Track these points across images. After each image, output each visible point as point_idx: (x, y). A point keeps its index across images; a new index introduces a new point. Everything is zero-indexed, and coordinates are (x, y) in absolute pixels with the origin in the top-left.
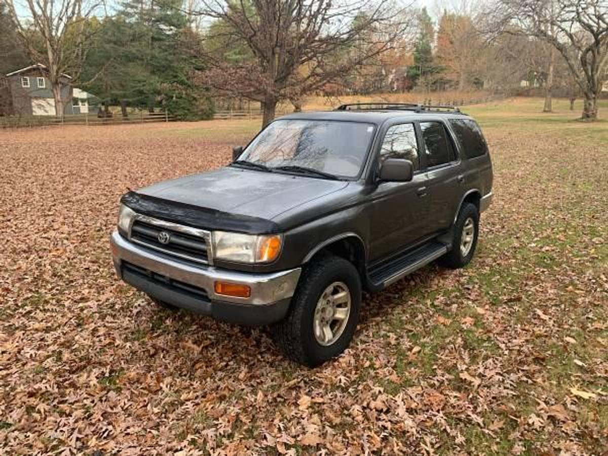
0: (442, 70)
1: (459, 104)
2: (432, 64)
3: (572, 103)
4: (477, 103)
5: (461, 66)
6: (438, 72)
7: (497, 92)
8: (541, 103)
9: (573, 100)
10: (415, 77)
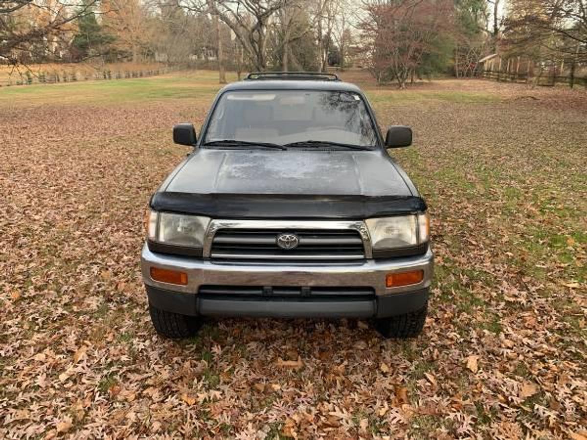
0: (113, 40)
1: (138, 76)
2: (100, 33)
3: (239, 75)
4: (155, 75)
5: (131, 37)
6: (108, 42)
7: (171, 64)
8: (215, 75)
9: (239, 73)
10: (84, 47)
